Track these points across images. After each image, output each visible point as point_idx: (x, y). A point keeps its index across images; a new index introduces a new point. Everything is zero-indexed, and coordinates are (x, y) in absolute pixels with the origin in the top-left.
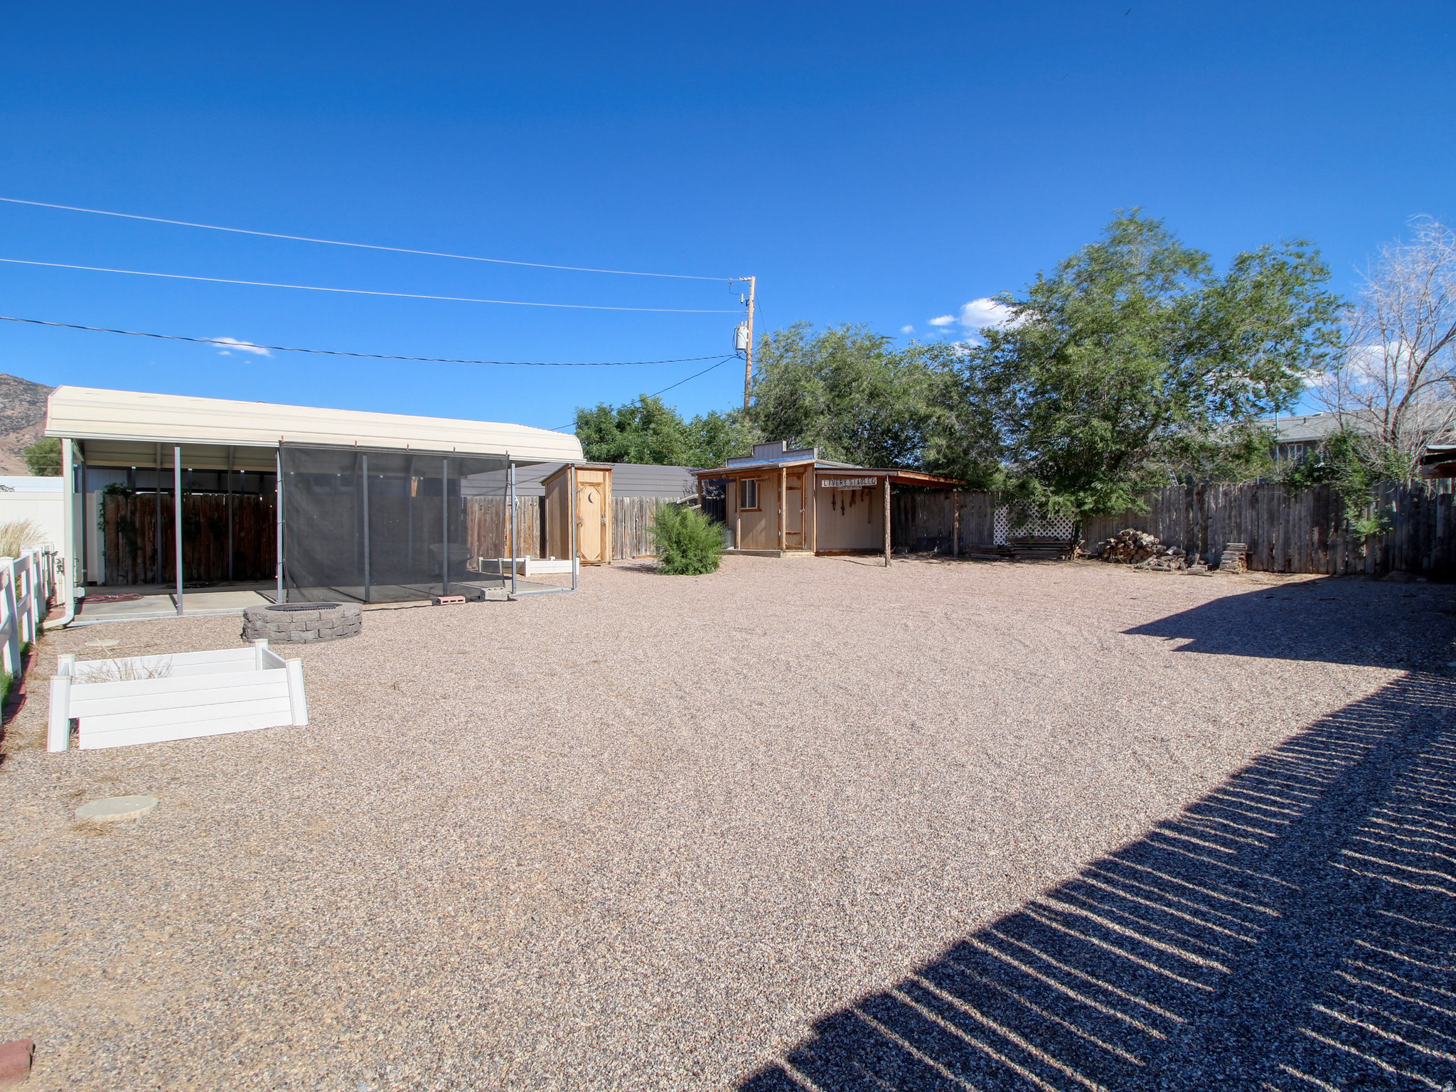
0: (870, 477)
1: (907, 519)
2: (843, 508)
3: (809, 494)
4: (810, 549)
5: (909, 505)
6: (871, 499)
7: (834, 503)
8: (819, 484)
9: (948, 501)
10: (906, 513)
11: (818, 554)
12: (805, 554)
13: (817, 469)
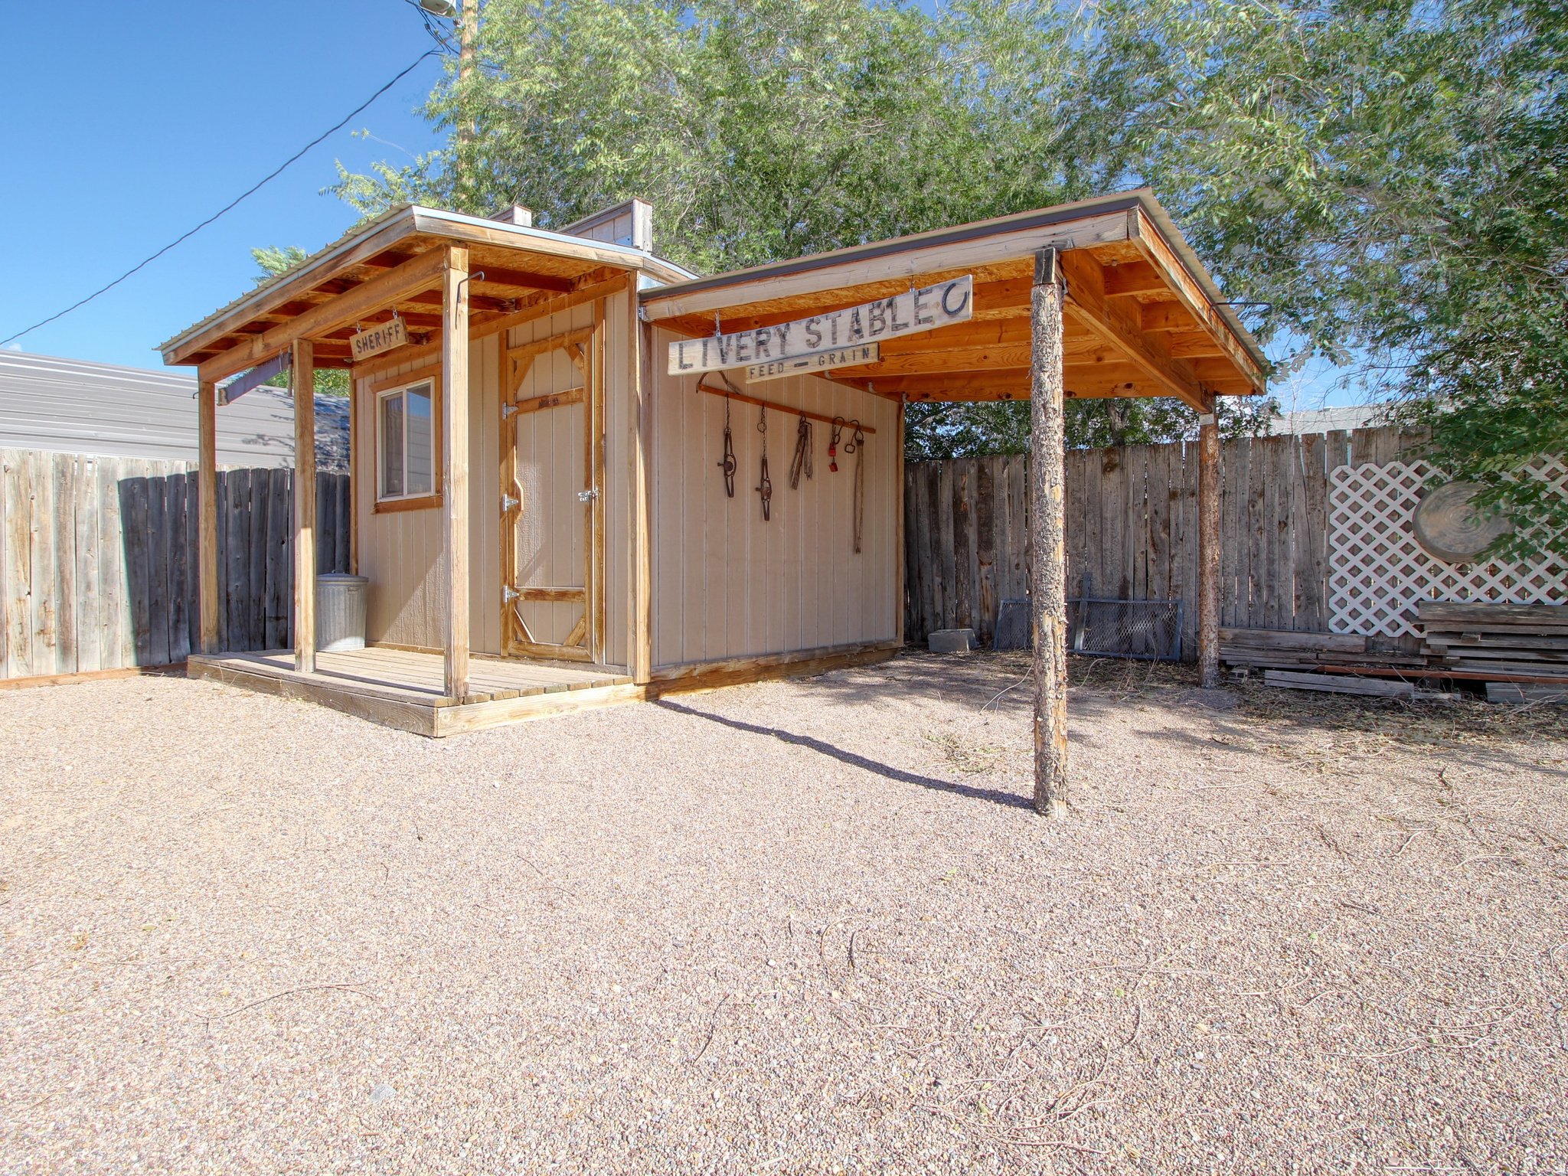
0: (918, 283)
1: (960, 540)
2: (765, 493)
3: (618, 420)
4: (622, 666)
5: (969, 497)
6: (859, 464)
7: (728, 467)
8: (653, 359)
9: (1114, 477)
10: (960, 518)
11: (655, 690)
12: (590, 699)
13: (646, 298)
